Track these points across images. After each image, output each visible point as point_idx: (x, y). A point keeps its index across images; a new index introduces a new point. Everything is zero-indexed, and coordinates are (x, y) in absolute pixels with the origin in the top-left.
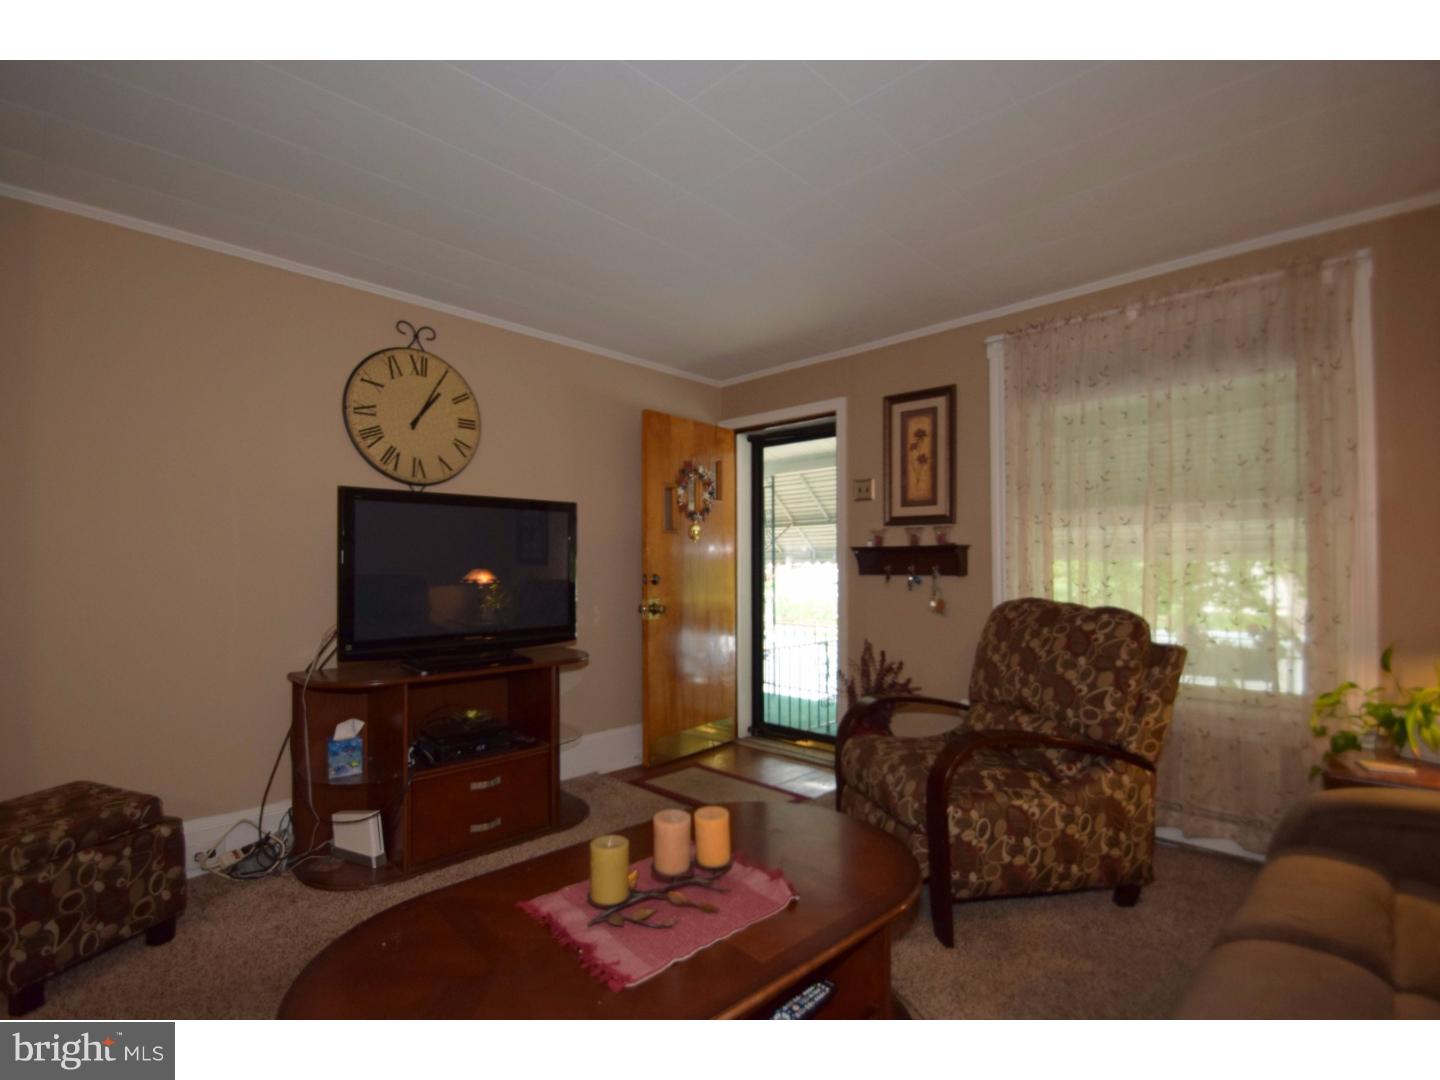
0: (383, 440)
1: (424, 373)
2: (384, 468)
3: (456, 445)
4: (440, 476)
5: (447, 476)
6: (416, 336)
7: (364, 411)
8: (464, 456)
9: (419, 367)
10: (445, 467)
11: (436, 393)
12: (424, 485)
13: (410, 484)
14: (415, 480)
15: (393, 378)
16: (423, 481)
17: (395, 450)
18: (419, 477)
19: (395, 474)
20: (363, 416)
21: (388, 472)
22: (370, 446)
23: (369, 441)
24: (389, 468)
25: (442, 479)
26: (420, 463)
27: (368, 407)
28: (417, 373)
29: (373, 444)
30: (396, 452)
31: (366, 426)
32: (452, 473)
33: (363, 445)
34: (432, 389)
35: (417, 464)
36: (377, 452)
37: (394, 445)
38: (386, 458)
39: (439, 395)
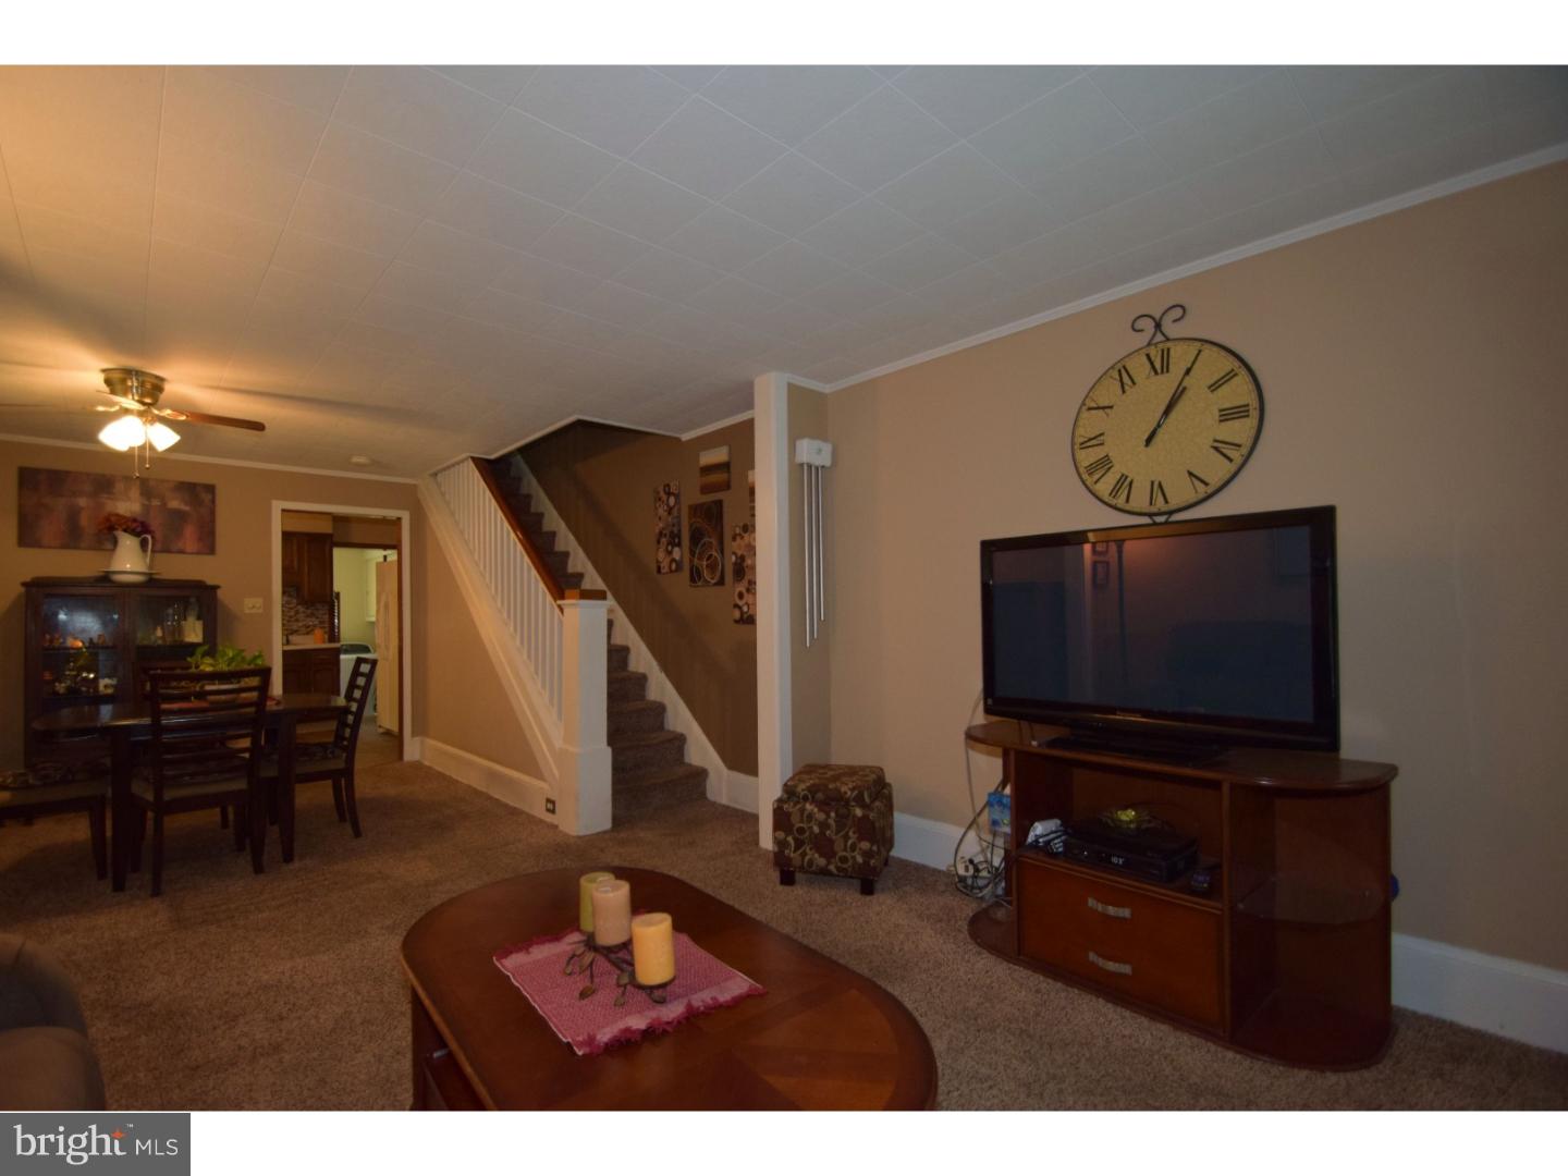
0: (1112, 470)
1: (1166, 368)
2: (1114, 502)
3: (1216, 449)
4: (1192, 497)
5: (1201, 496)
6: (1158, 326)
7: (1088, 444)
8: (1230, 460)
9: (1158, 366)
10: (1197, 483)
11: (1181, 388)
12: (1171, 513)
13: (1150, 515)
14: (1153, 509)
15: (1124, 392)
16: (1165, 508)
17: (1127, 477)
18: (1160, 504)
19: (1127, 507)
20: (1090, 449)
21: (1119, 506)
22: (1096, 482)
23: (1096, 476)
24: (1120, 502)
25: (1192, 501)
26: (1160, 486)
27: (1094, 438)
28: (1156, 373)
29: (1100, 478)
30: (1129, 480)
31: (1092, 460)
32: (1210, 490)
33: (1089, 481)
34: (1177, 384)
35: (1158, 488)
36: (1104, 487)
37: (1126, 473)
38: (1115, 492)
39: (1185, 389)
